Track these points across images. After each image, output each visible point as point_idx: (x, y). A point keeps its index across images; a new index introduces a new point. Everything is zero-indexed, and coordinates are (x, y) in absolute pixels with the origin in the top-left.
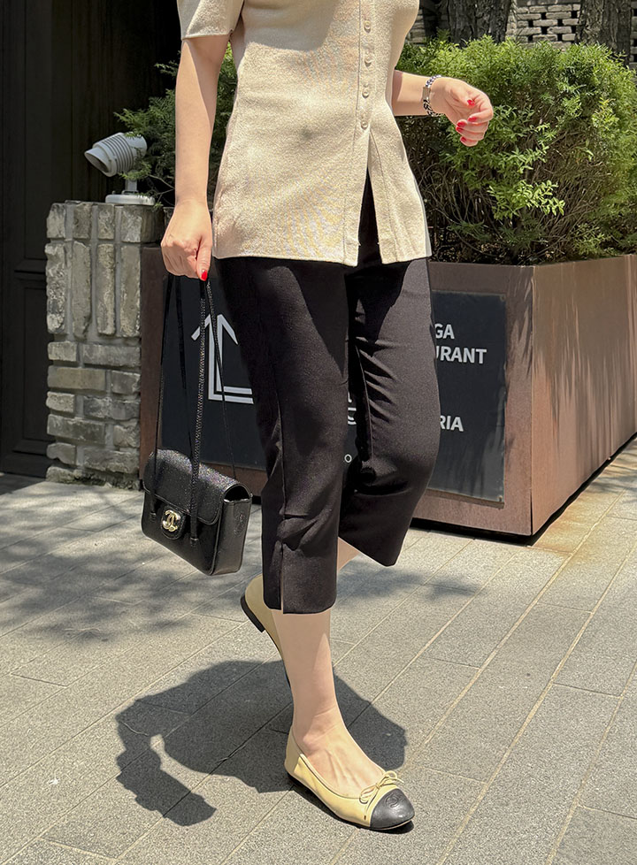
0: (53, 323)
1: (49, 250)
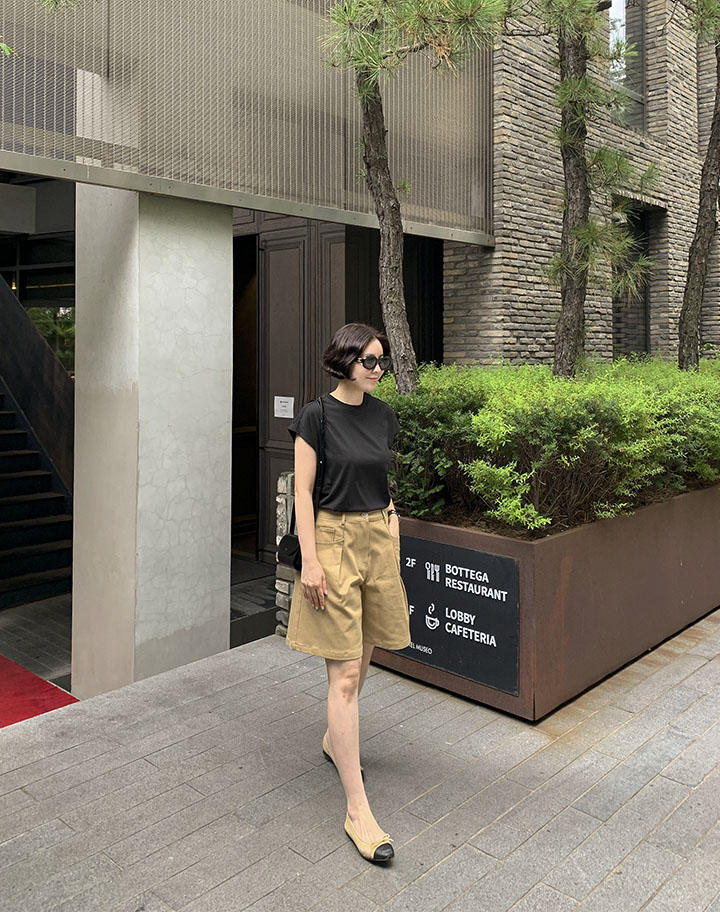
1: (278, 500)
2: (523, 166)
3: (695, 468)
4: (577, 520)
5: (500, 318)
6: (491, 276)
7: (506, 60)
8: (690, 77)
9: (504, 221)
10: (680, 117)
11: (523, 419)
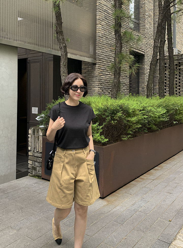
0: (29, 148)
1: (29, 136)
2: (104, 40)
3: (151, 126)
4: (116, 141)
5: (98, 84)
6: (95, 72)
7: (100, 8)
8: (151, 17)
9: (99, 56)
10: (149, 28)
11: (101, 110)
